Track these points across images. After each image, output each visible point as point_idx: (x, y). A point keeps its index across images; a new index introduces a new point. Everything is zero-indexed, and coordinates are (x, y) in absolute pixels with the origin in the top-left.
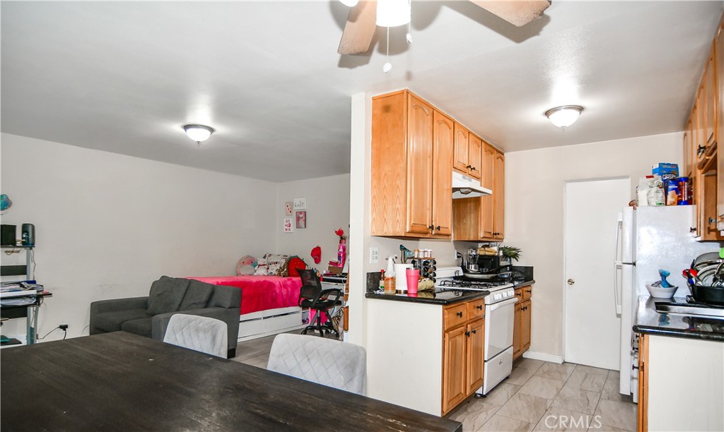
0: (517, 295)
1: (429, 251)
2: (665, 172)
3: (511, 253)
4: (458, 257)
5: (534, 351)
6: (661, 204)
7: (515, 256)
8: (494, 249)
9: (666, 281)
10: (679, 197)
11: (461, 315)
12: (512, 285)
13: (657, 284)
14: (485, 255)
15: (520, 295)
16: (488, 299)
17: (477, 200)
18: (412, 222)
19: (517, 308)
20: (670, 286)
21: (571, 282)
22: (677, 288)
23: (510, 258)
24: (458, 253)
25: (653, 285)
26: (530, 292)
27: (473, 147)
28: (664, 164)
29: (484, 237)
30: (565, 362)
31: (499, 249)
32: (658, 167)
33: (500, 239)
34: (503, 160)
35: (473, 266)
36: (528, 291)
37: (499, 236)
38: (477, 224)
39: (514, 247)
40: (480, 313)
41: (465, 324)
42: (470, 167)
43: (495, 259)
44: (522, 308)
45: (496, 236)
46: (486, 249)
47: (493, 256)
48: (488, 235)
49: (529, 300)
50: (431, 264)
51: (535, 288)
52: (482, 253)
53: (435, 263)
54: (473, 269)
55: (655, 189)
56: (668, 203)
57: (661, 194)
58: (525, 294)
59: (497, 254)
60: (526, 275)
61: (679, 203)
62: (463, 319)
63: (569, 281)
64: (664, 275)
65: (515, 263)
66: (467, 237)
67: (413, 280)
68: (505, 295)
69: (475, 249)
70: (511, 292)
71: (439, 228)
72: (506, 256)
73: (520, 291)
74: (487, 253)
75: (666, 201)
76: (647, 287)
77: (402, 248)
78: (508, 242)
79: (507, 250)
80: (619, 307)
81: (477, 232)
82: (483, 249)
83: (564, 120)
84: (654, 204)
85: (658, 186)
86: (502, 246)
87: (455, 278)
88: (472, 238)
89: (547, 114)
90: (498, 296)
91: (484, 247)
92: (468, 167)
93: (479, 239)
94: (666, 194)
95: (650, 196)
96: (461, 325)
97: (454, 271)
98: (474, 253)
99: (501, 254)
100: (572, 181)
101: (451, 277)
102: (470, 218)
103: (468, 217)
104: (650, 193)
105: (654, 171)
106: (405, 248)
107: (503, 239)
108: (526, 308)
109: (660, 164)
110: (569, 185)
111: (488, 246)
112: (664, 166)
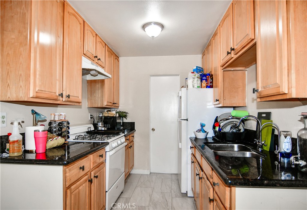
0: (126, 140)
1: (63, 114)
2: (198, 71)
3: (123, 115)
4: (91, 118)
5: (136, 169)
6: (199, 87)
7: (125, 116)
8: (113, 113)
9: (203, 129)
10: (207, 84)
11: (83, 168)
12: (123, 134)
13: (199, 131)
14: (108, 116)
15: (128, 140)
16: (107, 148)
17: (102, 81)
18: (37, 89)
19: (127, 148)
20: (206, 132)
21: (153, 130)
22: (208, 132)
23: (123, 118)
24: (91, 115)
25: (197, 131)
26: (133, 136)
27: (99, 45)
28: (198, 67)
29: (107, 105)
30: (151, 173)
31: (117, 113)
32: (196, 68)
33: (116, 107)
34: (118, 61)
35: (100, 123)
36: (132, 136)
37: (116, 105)
38: (102, 96)
39: (124, 111)
40: (102, 160)
41: (89, 173)
42: (96, 57)
43: (114, 118)
44: (129, 147)
45: (115, 105)
46: (109, 112)
47: (113, 117)
48: (110, 104)
49: (133, 141)
50: (65, 124)
51: (136, 134)
52: (106, 115)
53: (68, 123)
54: (100, 126)
55: (196, 79)
56: (202, 87)
57: (199, 82)
58: (131, 138)
59: (115, 116)
60: (131, 127)
61: (207, 87)
62: (86, 171)
63: (152, 129)
64: (202, 126)
65: (125, 120)
66: (97, 104)
67: (41, 141)
68: (119, 142)
69: (102, 113)
70: (123, 139)
71: (68, 96)
72: (120, 116)
73: (128, 138)
74: (109, 115)
75: (201, 86)
76: (194, 133)
77: (34, 112)
78: (121, 108)
79: (121, 113)
80: (180, 144)
81: (102, 101)
82: (107, 112)
83: (153, 32)
84: (196, 87)
85: (197, 77)
86: (118, 111)
87: (88, 132)
88: (99, 106)
89: (144, 27)
90: (114, 144)
91: (107, 111)
92: (95, 57)
93: (104, 106)
94: (201, 81)
95: (194, 82)
96: (86, 174)
97: (87, 128)
98: (101, 115)
99: (117, 115)
100: (153, 76)
101: (85, 132)
102: (98, 93)
103: (97, 92)
104: (194, 81)
105: (194, 70)
106: (36, 113)
107: (118, 107)
108: (131, 146)
109: (196, 67)
110: (152, 78)
111: (110, 111)
112: (198, 68)
